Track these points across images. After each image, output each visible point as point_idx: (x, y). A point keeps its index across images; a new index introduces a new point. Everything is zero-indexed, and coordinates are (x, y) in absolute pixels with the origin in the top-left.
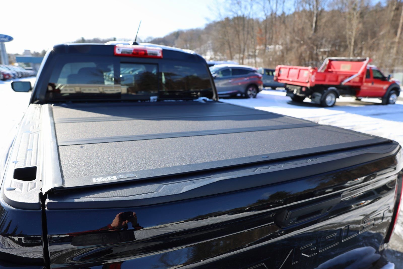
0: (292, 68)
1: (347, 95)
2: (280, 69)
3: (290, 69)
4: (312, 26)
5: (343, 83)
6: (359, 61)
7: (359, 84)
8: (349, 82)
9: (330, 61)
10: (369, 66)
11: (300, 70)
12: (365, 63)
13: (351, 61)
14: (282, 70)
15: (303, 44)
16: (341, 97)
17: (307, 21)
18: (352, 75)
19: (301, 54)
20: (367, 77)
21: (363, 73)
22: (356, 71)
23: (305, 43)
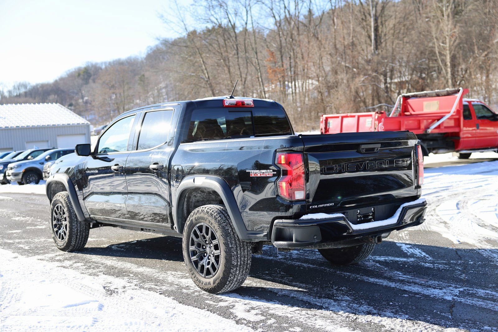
0: (347, 117)
1: (441, 151)
2: (327, 119)
3: (343, 117)
4: (369, 37)
5: (429, 131)
6: (448, 94)
7: (456, 130)
8: (439, 127)
9: (406, 98)
10: (465, 100)
11: (359, 117)
12: (459, 95)
13: (438, 95)
14: (330, 121)
15: (359, 74)
16: (431, 155)
17: (358, 29)
18: (442, 117)
19: (357, 92)
20: (465, 117)
21: (458, 112)
22: (447, 111)
23: (362, 71)
